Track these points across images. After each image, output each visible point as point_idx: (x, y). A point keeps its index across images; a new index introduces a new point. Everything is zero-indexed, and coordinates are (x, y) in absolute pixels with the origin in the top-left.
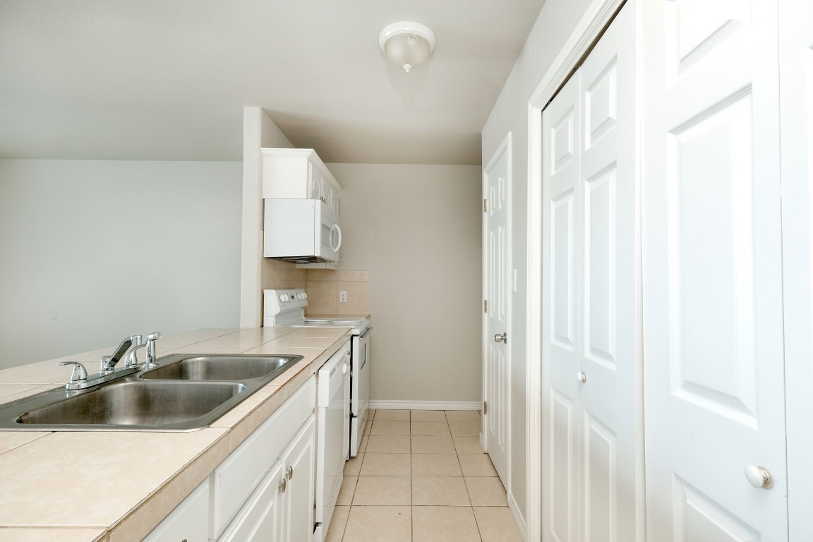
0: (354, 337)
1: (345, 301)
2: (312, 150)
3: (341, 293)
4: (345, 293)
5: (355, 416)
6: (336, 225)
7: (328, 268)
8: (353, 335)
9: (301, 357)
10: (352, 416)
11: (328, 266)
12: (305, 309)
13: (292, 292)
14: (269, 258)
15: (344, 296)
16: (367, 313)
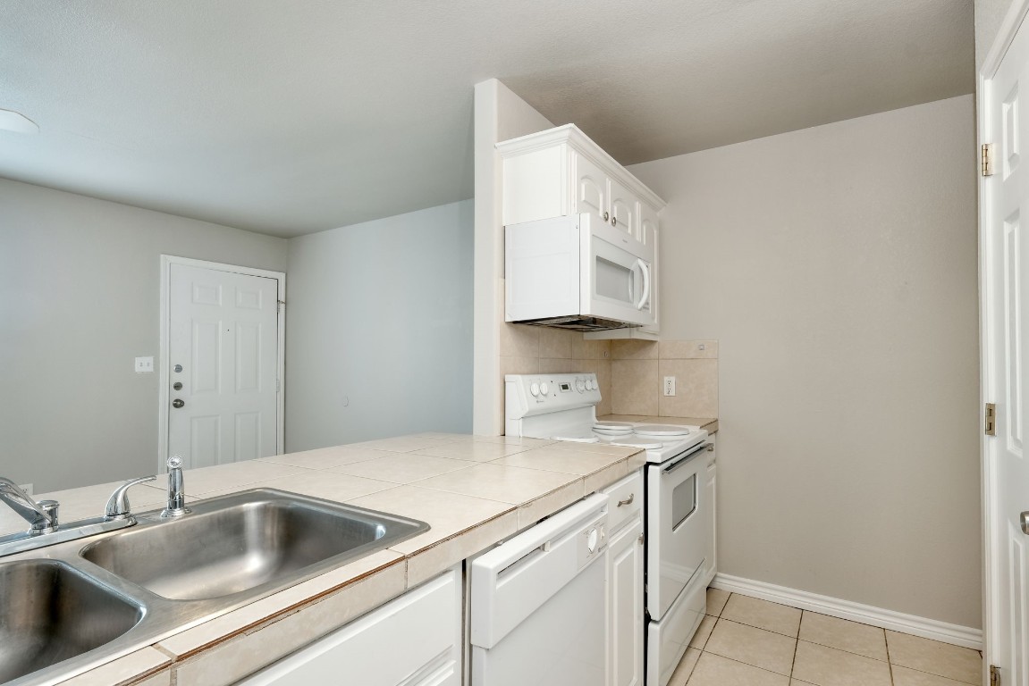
0: (650, 467)
1: (672, 394)
2: (572, 125)
3: (666, 379)
4: (673, 379)
5: (655, 622)
6: (640, 262)
7: (633, 337)
8: (649, 464)
9: (424, 527)
10: (648, 619)
11: (636, 335)
12: (597, 405)
13: (565, 379)
14: (515, 322)
15: (670, 384)
16: (712, 417)
